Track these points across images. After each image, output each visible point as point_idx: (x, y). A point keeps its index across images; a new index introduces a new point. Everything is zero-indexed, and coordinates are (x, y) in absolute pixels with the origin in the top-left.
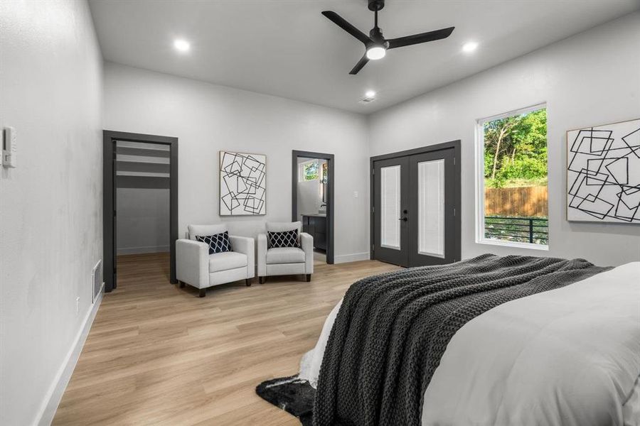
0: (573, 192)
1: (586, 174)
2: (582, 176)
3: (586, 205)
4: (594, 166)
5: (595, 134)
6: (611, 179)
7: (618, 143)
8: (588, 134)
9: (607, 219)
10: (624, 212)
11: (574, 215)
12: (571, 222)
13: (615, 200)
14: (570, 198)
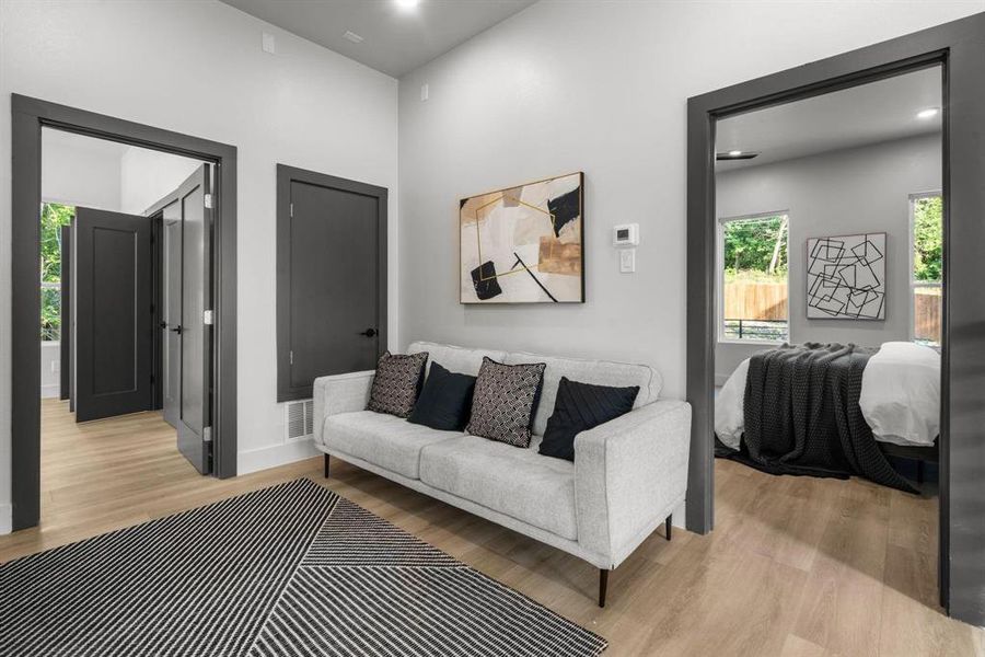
0: (812, 293)
1: (823, 277)
2: (820, 279)
3: (823, 304)
4: (830, 270)
5: (831, 244)
6: (843, 283)
7: (848, 253)
8: (826, 243)
9: (839, 316)
10: (853, 310)
11: (813, 312)
12: (810, 319)
13: (845, 300)
14: (810, 297)
